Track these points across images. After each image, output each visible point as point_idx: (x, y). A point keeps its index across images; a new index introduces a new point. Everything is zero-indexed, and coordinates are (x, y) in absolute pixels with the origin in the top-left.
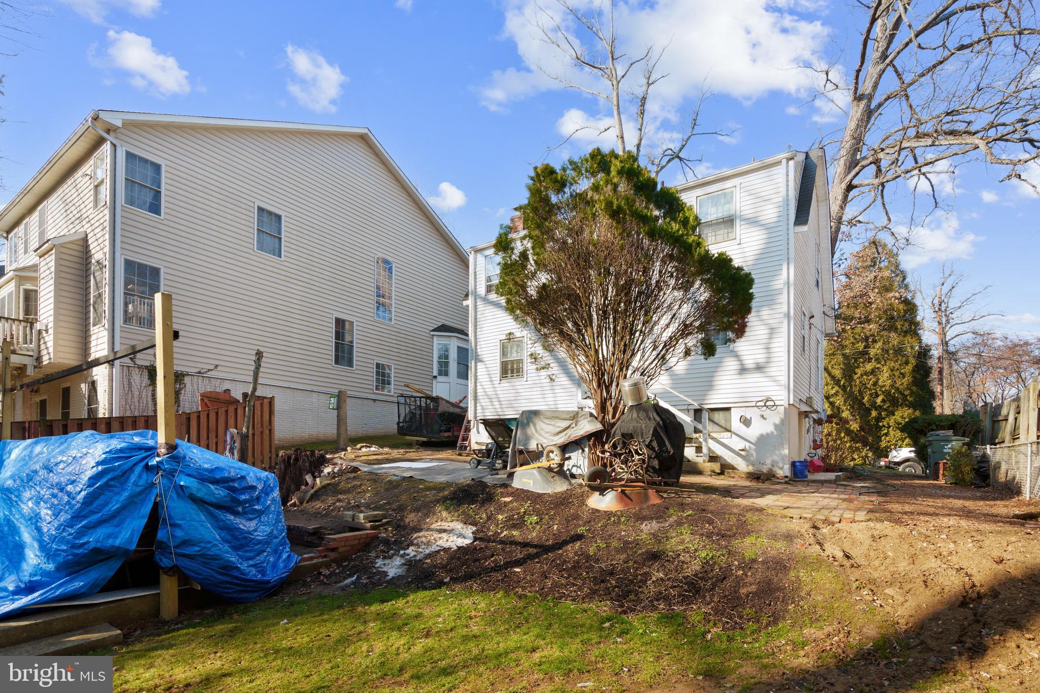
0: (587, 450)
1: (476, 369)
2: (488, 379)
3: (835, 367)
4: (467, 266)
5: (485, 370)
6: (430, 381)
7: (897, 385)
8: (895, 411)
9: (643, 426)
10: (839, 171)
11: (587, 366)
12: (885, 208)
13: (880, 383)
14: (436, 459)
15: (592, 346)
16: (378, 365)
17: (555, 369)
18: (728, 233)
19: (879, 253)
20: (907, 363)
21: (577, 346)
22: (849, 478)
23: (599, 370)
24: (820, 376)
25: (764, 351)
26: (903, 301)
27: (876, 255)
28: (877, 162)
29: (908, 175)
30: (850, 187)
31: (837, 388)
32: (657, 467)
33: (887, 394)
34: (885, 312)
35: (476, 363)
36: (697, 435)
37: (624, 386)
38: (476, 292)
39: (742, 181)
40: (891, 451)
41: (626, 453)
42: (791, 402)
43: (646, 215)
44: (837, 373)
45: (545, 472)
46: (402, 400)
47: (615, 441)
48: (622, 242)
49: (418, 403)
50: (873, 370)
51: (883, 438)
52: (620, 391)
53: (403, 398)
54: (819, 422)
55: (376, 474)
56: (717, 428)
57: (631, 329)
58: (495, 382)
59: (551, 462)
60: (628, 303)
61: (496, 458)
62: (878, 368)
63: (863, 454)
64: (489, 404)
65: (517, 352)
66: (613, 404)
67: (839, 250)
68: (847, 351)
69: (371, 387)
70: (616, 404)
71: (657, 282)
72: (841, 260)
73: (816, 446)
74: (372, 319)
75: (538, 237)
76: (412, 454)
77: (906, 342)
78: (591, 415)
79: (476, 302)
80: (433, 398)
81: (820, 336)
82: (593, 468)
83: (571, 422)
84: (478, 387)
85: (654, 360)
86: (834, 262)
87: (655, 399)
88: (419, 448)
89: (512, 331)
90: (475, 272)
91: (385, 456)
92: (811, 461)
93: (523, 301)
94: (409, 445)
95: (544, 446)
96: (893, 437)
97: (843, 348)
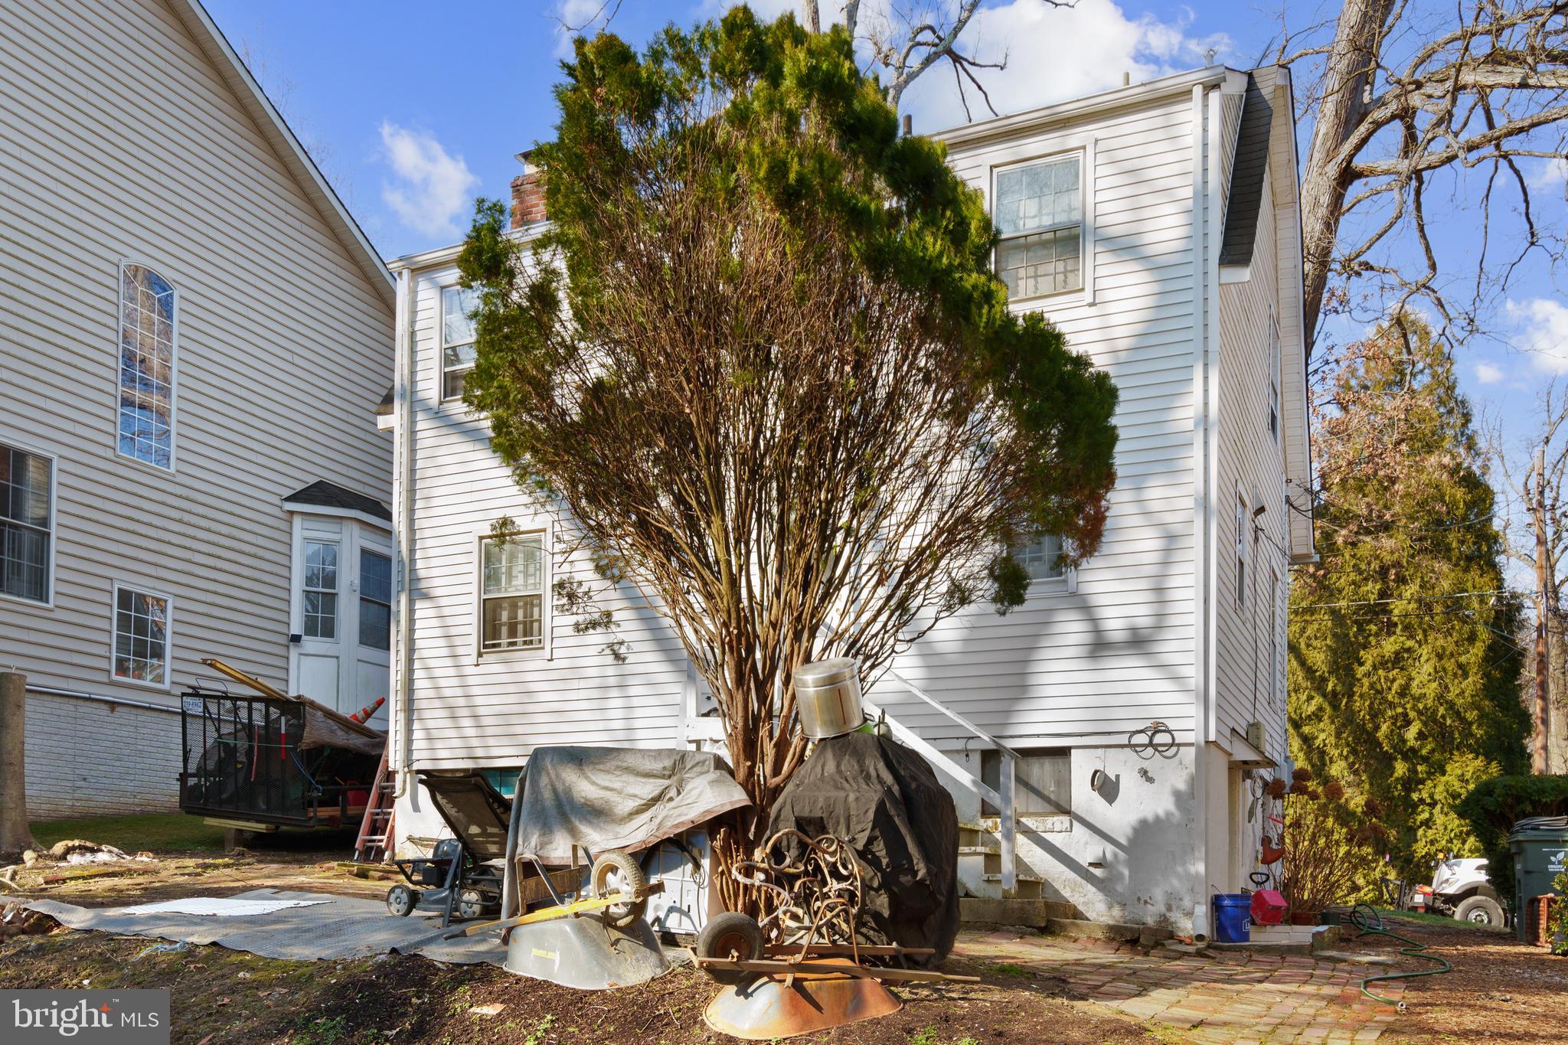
0: (706, 863)
1: (411, 621)
2: (445, 652)
3: (1315, 643)
4: (391, 312)
5: (435, 622)
6: (281, 651)
7: (1451, 696)
8: (1446, 761)
9: (852, 797)
10: (1323, 131)
11: (707, 621)
12: (1424, 236)
13: (1415, 690)
14: (291, 888)
15: (723, 566)
16: (125, 597)
17: (628, 627)
18: (1065, 273)
19: (1409, 352)
20: (1472, 638)
21: (683, 564)
22: (1343, 941)
23: (739, 636)
24: (1278, 666)
25: (1149, 596)
26: (1463, 479)
27: (1405, 357)
28: (1406, 115)
29: (1474, 156)
30: (1348, 175)
31: (1318, 700)
32: (886, 913)
33: (1429, 717)
34: (1422, 505)
35: (411, 602)
36: (989, 822)
37: (805, 685)
38: (413, 392)
39: (1099, 134)
40: (1437, 866)
41: (806, 873)
42: (1212, 737)
43: (867, 209)
44: (1318, 658)
45: (595, 927)
46: (195, 707)
47: (779, 840)
48: (802, 277)
49: (243, 714)
50: (1397, 653)
51: (1420, 832)
52: (793, 697)
53: (200, 701)
54: (1274, 790)
55: (109, 937)
56: (1036, 804)
57: (824, 524)
58: (465, 661)
59: (612, 899)
60: (817, 450)
61: (462, 886)
62: (1409, 650)
63: (1377, 874)
64: (448, 723)
65: (526, 575)
66: (777, 734)
67: (1322, 335)
68: (1343, 603)
69: (104, 664)
70: (783, 732)
71: (890, 397)
72: (1327, 363)
73: (1270, 854)
74: (109, 454)
75: (582, 243)
76: (223, 875)
77: (1469, 584)
78: (719, 763)
79: (413, 422)
80: (288, 701)
81: (1279, 563)
82: (722, 917)
83: (666, 782)
84: (418, 674)
85: (879, 612)
86: (1311, 369)
87: (882, 721)
88: (242, 855)
89: (509, 513)
90: (413, 334)
91: (141, 879)
92: (1259, 895)
93: (541, 427)
94: (215, 845)
95: (593, 851)
96: (1441, 828)
97: (1332, 595)
